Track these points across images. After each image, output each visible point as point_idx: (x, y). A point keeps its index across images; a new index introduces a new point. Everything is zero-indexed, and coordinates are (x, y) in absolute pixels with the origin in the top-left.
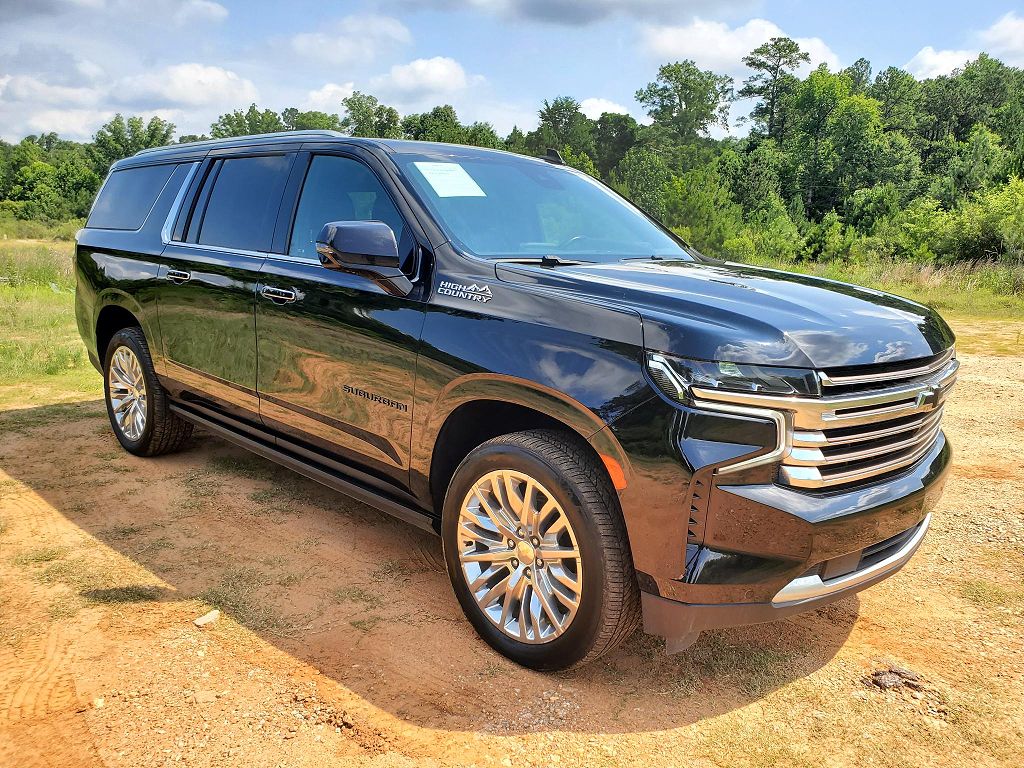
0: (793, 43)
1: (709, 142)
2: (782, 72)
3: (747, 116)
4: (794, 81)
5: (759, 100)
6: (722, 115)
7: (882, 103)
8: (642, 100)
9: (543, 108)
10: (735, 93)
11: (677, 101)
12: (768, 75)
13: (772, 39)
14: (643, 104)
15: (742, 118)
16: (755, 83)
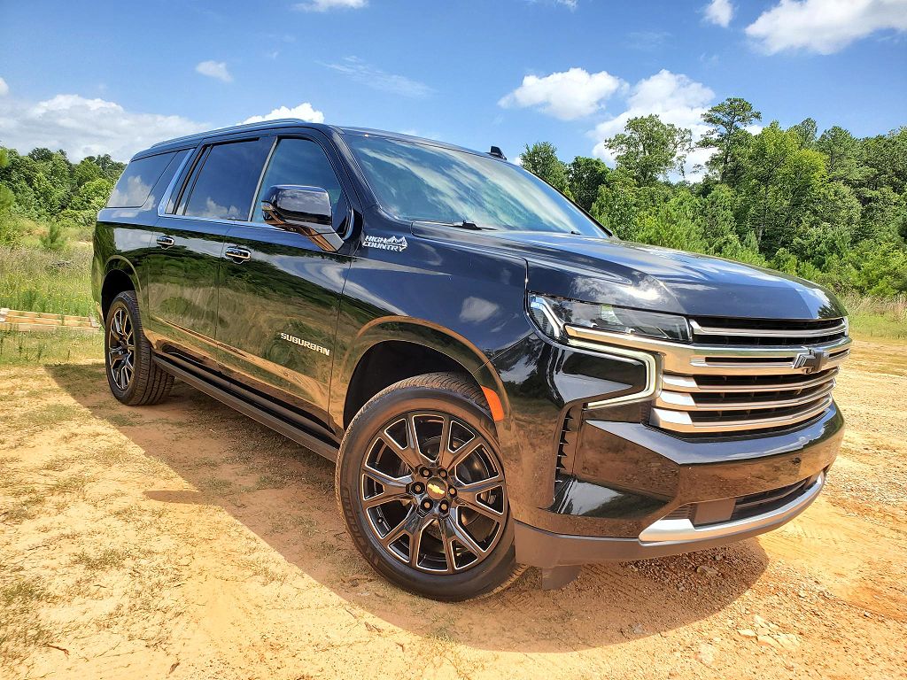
0: (747, 103)
1: (668, 184)
2: (737, 128)
3: (703, 164)
4: (747, 135)
5: (714, 151)
6: (680, 162)
7: (827, 157)
8: (610, 147)
9: (525, 151)
10: (693, 145)
11: (641, 148)
12: (724, 130)
13: (728, 100)
14: (612, 150)
15: (699, 166)
16: (712, 136)
